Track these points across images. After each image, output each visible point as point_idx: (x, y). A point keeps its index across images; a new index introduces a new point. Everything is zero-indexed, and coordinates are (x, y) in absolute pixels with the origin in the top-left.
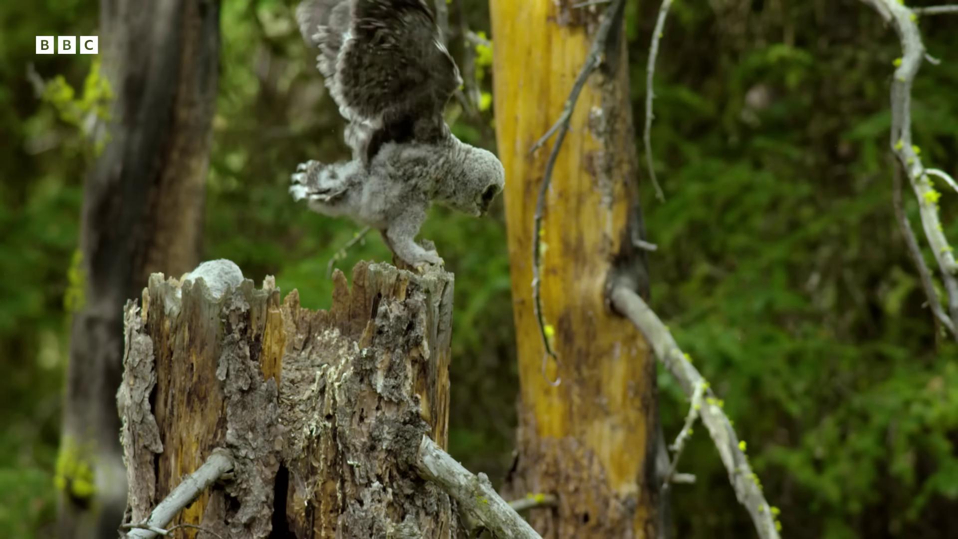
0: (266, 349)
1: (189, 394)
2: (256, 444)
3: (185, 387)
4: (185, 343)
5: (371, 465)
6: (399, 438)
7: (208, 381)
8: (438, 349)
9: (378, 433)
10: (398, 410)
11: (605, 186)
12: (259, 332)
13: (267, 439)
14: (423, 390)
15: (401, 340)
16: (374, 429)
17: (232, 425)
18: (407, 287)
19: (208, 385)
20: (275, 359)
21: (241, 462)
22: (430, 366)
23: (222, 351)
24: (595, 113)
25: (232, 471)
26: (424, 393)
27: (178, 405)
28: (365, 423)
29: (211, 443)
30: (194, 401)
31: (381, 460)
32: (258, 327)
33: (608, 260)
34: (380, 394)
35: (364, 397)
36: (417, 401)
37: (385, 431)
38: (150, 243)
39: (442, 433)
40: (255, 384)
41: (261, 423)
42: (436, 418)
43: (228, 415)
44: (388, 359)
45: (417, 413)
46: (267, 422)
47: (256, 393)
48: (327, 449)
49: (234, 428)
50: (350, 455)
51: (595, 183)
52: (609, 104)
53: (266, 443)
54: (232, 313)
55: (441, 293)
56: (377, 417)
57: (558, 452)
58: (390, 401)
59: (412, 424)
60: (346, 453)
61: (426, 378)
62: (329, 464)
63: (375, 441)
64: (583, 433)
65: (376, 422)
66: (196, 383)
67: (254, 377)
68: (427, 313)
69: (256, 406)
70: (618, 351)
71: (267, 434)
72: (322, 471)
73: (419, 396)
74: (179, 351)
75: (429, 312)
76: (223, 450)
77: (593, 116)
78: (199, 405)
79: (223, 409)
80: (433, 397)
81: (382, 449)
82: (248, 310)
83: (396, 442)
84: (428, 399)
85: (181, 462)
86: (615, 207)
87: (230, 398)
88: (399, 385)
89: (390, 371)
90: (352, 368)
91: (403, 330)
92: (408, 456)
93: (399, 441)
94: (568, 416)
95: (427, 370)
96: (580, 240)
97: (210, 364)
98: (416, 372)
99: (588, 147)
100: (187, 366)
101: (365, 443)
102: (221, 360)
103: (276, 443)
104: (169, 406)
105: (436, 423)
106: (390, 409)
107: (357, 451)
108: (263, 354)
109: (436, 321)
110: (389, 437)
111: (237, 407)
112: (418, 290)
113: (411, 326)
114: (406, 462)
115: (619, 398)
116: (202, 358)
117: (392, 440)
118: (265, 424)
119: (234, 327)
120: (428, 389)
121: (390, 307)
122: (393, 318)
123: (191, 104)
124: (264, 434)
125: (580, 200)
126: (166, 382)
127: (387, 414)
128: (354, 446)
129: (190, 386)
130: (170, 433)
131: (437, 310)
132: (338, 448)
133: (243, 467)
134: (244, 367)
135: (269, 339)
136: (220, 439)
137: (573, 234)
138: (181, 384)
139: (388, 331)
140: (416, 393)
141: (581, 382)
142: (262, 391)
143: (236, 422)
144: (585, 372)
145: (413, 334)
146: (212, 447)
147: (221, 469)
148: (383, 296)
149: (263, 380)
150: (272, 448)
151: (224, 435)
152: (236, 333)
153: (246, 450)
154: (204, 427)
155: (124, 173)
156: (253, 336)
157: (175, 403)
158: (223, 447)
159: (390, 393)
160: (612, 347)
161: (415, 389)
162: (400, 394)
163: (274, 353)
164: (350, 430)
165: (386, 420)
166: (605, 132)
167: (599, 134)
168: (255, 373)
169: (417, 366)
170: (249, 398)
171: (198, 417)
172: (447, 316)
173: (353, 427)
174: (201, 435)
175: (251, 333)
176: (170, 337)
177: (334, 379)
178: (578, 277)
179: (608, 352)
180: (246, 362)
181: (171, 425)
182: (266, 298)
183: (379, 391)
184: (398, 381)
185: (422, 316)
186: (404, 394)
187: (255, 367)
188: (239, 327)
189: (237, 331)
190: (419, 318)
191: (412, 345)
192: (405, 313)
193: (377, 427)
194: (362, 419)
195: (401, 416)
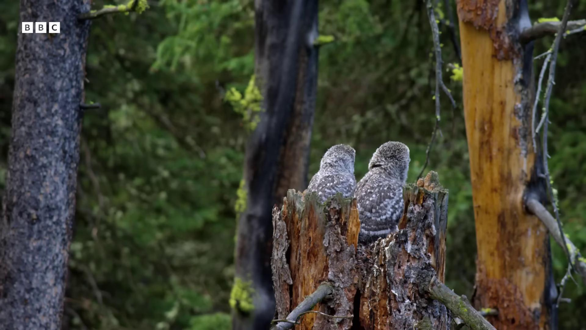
0: (350, 229)
1: (309, 253)
2: (344, 280)
3: (306, 250)
4: (306, 226)
5: (405, 291)
6: (419, 276)
7: (318, 246)
8: (440, 230)
9: (408, 274)
10: (419, 262)
11: (523, 145)
12: (346, 220)
13: (350, 277)
14: (432, 251)
15: (420, 225)
16: (406, 272)
17: (331, 269)
18: (424, 196)
19: (319, 248)
20: (354, 235)
21: (336, 289)
22: (436, 239)
23: (326, 230)
24: (517, 106)
25: (331, 294)
26: (433, 253)
27: (303, 259)
28: (401, 269)
29: (320, 279)
30: (311, 257)
31: (410, 288)
32: (345, 218)
33: (524, 184)
34: (409, 253)
35: (401, 255)
36: (429, 257)
37: (412, 273)
38: (281, 176)
39: (442, 274)
40: (344, 248)
41: (347, 269)
42: (439, 266)
43: (329, 264)
44: (414, 235)
45: (429, 264)
46: (350, 268)
47: (344, 253)
48: (381, 282)
49: (332, 271)
50: (393, 286)
51: (517, 143)
52: (525, 101)
53: (349, 279)
54: (331, 210)
55: (441, 200)
56: (407, 266)
57: (498, 286)
58: (414, 258)
59: (426, 269)
60: (391, 285)
61: (434, 245)
62: (382, 290)
63: (407, 278)
64: (511, 276)
65: (407, 268)
66: (312, 248)
67: (343, 244)
68: (434, 210)
69: (344, 259)
70: (530, 233)
71: (350, 275)
72: (378, 294)
73: (429, 254)
74: (303, 231)
75: (435, 210)
76: (326, 283)
77: (516, 108)
78: (314, 259)
79: (326, 261)
80: (437, 256)
81: (410, 283)
82: (340, 209)
83: (418, 279)
84: (435, 256)
85: (304, 289)
86: (528, 156)
87: (330, 255)
88: (419, 249)
89: (415, 241)
90: (395, 240)
91: (421, 219)
92: (424, 286)
93: (419, 278)
94: (503, 267)
95: (434, 241)
96: (510, 174)
97: (320, 237)
98: (428, 242)
99: (513, 124)
100: (307, 238)
101: (401, 280)
102: (325, 235)
103: (354, 279)
104: (298, 260)
105: (439, 269)
106: (414, 262)
107: (397, 284)
108: (348, 232)
109: (439, 214)
110: (414, 276)
111: (334, 260)
112: (430, 198)
113: (426, 217)
114: (423, 289)
115: (530, 258)
116: (315, 234)
117: (416, 278)
118: (349, 269)
119: (332, 217)
120: (435, 251)
121: (415, 207)
122: (416, 213)
123: (302, 102)
124: (348, 274)
125: (510, 152)
126: (297, 247)
127: (413, 264)
128: (395, 281)
129: (309, 249)
130: (298, 274)
131: (439, 209)
132: (387, 282)
133: (337, 292)
134: (337, 239)
135: (351, 224)
136: (325, 277)
137: (506, 170)
138: (304, 248)
139: (413, 220)
140: (428, 253)
141: (510, 249)
142: (347, 251)
143: (334, 268)
144: (512, 244)
145: (427, 222)
146: (320, 282)
147: (326, 293)
148: (411, 201)
149: (348, 246)
150: (353, 282)
151: (327, 275)
152: (334, 221)
153: (339, 283)
154: (316, 271)
155: (267, 139)
156: (342, 222)
157: (301, 258)
158: (326, 281)
159: (414, 253)
160: (527, 230)
161: (428, 251)
162: (420, 254)
163: (354, 232)
164: (394, 272)
165: (413, 267)
166: (523, 116)
167: (520, 117)
168: (343, 242)
169: (429, 239)
170: (340, 255)
171: (313, 265)
172: (445, 212)
173: (395, 271)
174: (315, 275)
175: (342, 221)
176: (298, 223)
177: (384, 245)
178: (508, 194)
179: (524, 234)
180: (339, 236)
181: (299, 269)
182: (350, 202)
183: (409, 252)
184: (419, 246)
185: (432, 212)
186: (422, 253)
187: (344, 239)
188: (335, 217)
189: (334, 219)
190: (430, 213)
191: (426, 227)
192: (423, 210)
193: (408, 271)
194: (399, 267)
195: (420, 265)
